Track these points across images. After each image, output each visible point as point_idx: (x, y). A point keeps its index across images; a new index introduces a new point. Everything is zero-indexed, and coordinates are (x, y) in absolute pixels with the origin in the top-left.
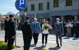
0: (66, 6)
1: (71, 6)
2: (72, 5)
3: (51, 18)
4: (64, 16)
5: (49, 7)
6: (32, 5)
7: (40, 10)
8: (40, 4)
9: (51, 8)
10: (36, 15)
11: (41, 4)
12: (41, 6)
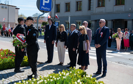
0: (116, 5)
1: (123, 6)
2: (124, 4)
3: (93, 23)
4: (112, 20)
5: (91, 7)
6: (67, 4)
7: (77, 10)
8: (77, 2)
9: (93, 8)
10: (71, 18)
11: (80, 2)
12: (79, 5)
